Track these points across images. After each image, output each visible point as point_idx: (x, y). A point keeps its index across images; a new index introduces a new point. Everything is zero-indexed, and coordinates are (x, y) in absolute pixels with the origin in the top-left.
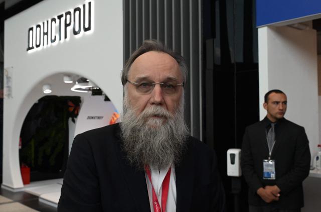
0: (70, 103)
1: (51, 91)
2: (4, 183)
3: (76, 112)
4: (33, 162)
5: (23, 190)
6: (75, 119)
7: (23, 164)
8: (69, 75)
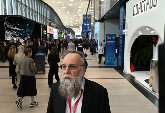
0: (154, 38)
1: (142, 34)
2: (124, 70)
3: (156, 42)
4: (136, 63)
5: (130, 74)
6: (156, 45)
7: (131, 63)
8: (149, 27)
